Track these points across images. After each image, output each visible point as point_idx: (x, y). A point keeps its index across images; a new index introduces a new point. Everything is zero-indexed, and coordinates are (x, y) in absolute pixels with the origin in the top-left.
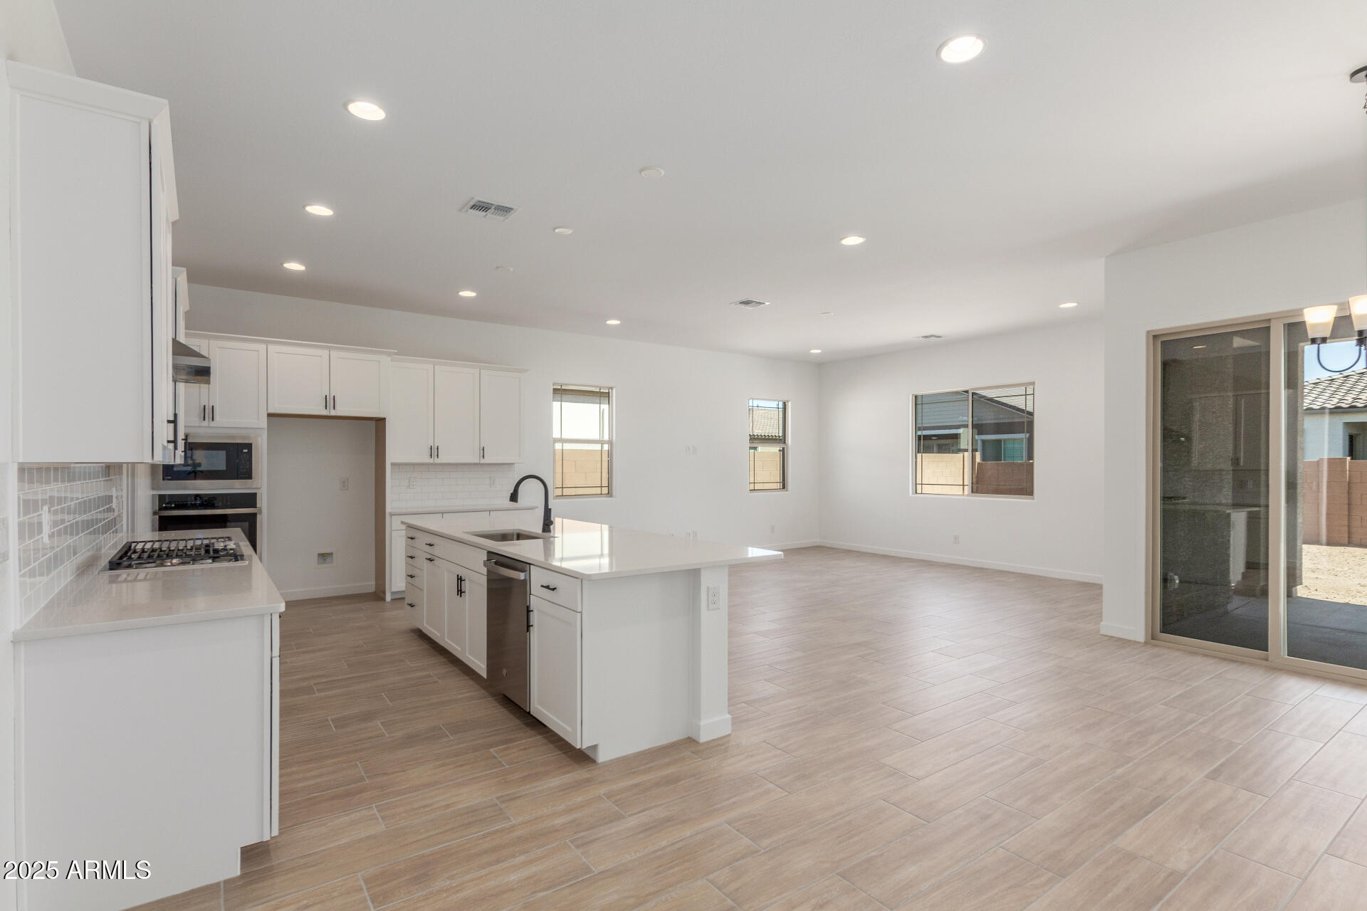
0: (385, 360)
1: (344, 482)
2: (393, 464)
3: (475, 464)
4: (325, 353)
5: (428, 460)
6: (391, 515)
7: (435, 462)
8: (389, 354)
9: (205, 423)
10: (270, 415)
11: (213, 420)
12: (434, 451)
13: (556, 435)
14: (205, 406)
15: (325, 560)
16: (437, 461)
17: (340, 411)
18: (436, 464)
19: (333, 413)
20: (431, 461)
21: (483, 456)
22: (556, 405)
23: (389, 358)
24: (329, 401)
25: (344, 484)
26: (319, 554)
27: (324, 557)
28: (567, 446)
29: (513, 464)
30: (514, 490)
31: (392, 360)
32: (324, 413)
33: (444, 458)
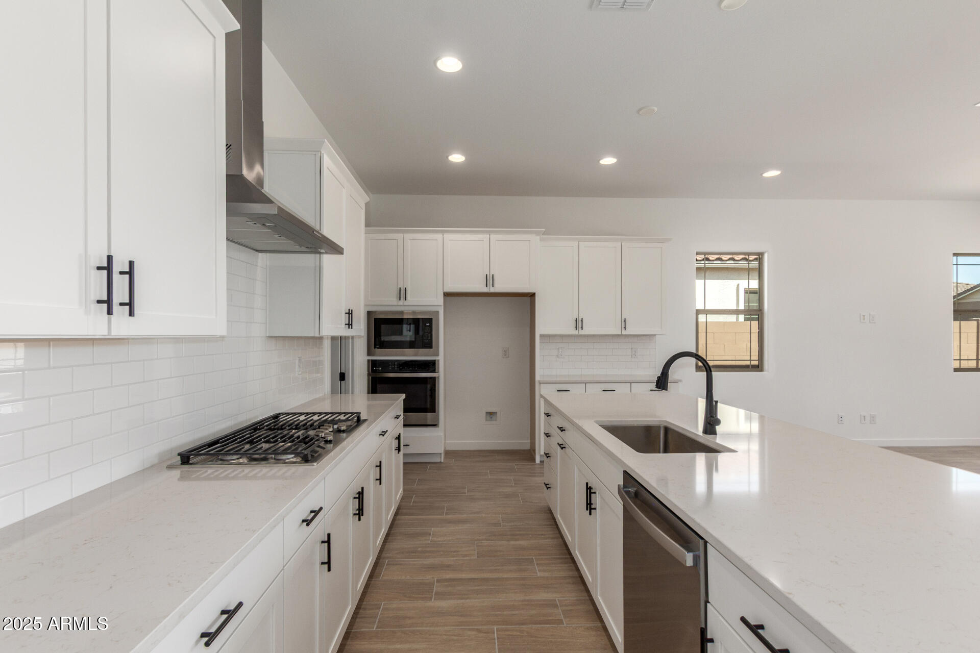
0: (535, 239)
1: (505, 351)
2: (541, 336)
3: (618, 335)
4: (486, 236)
5: (573, 332)
6: (540, 383)
7: (580, 333)
8: (537, 233)
9: (401, 303)
10: (447, 295)
11: (406, 300)
12: (579, 323)
13: (700, 306)
14: (400, 288)
15: (491, 418)
16: (582, 332)
17: (499, 287)
18: (581, 336)
19: (492, 290)
20: (576, 332)
21: (625, 328)
22: (700, 283)
23: (538, 237)
24: (489, 279)
25: (506, 353)
26: (487, 413)
27: (491, 415)
28: (712, 318)
29: (655, 335)
30: (662, 373)
31: (541, 240)
32: (485, 290)
33: (587, 330)
